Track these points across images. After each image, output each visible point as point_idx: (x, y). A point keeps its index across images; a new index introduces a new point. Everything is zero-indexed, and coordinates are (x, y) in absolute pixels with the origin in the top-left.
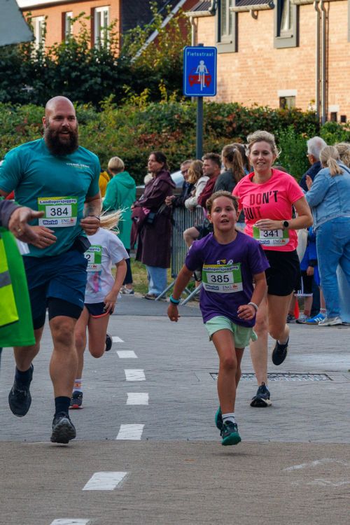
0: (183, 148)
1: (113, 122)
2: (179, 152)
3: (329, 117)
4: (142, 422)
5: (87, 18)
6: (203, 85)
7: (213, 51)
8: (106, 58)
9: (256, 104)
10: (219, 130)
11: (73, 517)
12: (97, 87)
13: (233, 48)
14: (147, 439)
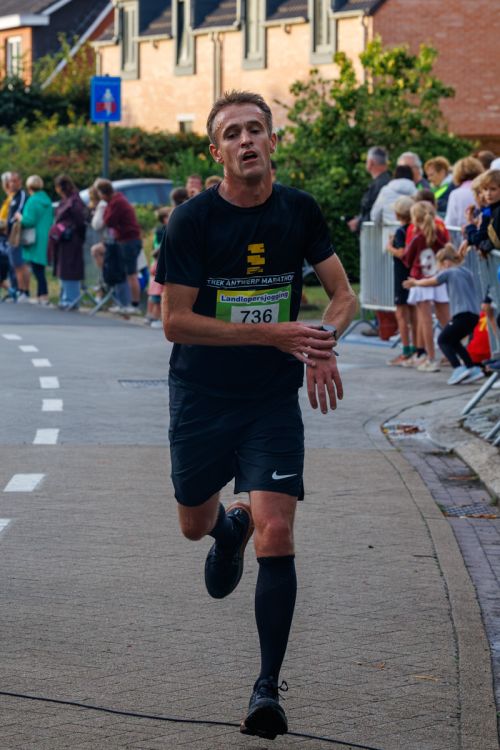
0: (90, 168)
1: (26, 145)
2: (86, 172)
4: (57, 427)
5: (2, 48)
6: (109, 111)
7: (118, 80)
8: (19, 84)
9: (156, 128)
10: (123, 152)
12: (10, 112)
13: (135, 75)
14: (62, 443)
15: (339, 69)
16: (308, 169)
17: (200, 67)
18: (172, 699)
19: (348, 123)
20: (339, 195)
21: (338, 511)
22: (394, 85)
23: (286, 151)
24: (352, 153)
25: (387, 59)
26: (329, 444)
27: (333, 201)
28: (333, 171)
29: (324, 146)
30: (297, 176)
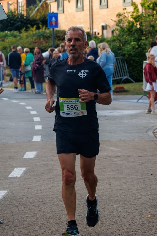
0: (47, 44)
1: (25, 37)
2: (46, 46)
3: (94, 33)
4: (40, 135)
5: (16, 3)
6: (54, 24)
7: (57, 14)
8: (22, 16)
10: (59, 38)
11: (21, 167)
12: (19, 26)
13: (62, 12)
14: (42, 140)
15: (133, 8)
16: (123, 43)
17: (85, 8)
18: (86, 230)
19: (137, 26)
20: (134, 51)
21: (139, 162)
22: (152, 13)
23: (116, 37)
24: (138, 37)
25: (150, 4)
26: (135, 139)
27: (132, 54)
28: (132, 43)
29: (129, 35)
30: (120, 45)
